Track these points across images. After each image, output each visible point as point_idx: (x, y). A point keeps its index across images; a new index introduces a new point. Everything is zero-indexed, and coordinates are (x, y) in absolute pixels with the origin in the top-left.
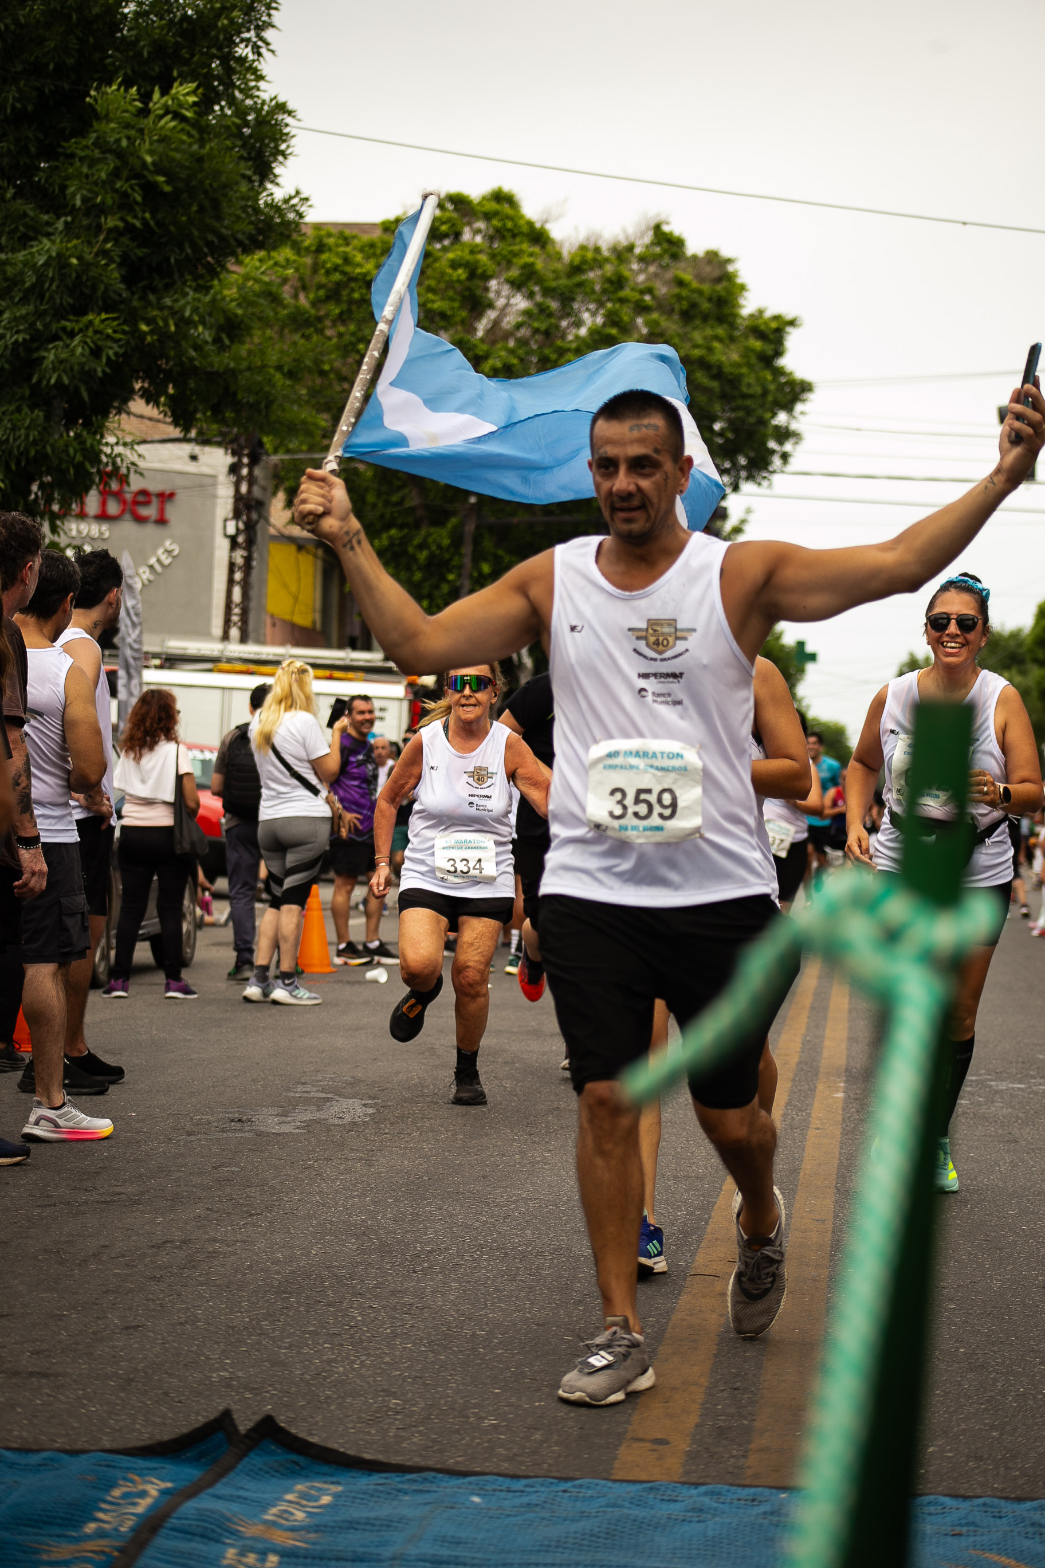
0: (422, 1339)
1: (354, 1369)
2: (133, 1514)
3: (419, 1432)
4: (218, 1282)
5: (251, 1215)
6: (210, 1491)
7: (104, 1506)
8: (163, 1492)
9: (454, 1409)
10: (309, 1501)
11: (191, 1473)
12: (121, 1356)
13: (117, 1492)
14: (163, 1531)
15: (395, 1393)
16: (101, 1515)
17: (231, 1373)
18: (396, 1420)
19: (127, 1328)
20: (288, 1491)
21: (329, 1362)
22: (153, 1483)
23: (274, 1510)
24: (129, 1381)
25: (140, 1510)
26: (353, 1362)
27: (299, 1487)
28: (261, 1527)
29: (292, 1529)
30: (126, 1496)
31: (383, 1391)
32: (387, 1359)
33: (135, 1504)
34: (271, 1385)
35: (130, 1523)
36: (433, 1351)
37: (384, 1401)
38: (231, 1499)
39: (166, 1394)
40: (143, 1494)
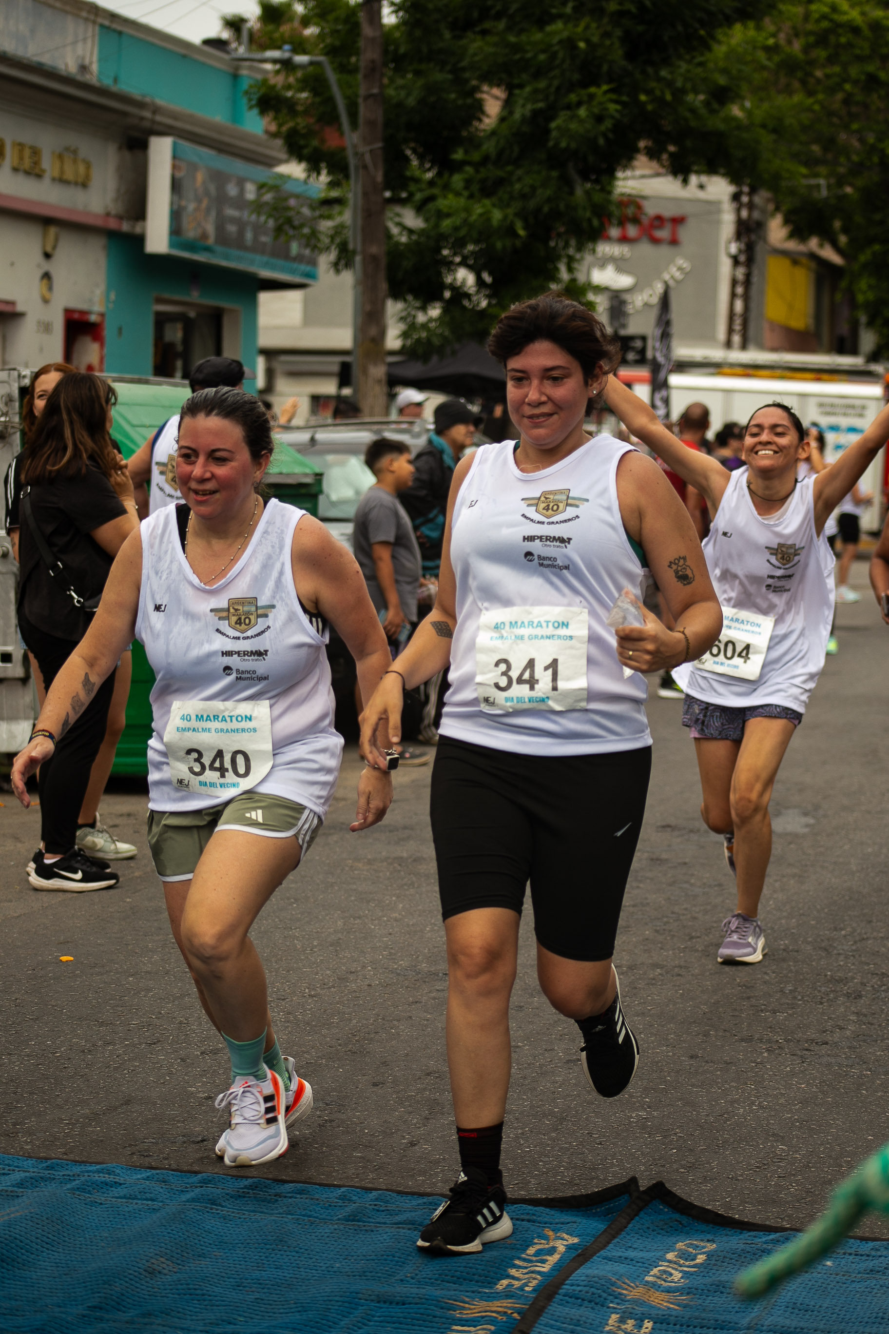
0: (814, 1080)
1: (751, 1111)
2: (539, 1273)
3: (797, 1182)
4: (652, 1012)
5: (692, 938)
6: (603, 1253)
7: (517, 1262)
8: (569, 1248)
9: (830, 1157)
10: (686, 1260)
11: (596, 1226)
12: (559, 1092)
13: (531, 1251)
14: (558, 1297)
15: (783, 1138)
16: (513, 1272)
17: (648, 1113)
18: (779, 1167)
19: (568, 1061)
20: (671, 1249)
21: (733, 1102)
22: (563, 1239)
23: (655, 1271)
24: (562, 1120)
25: (546, 1268)
26: (753, 1103)
27: (680, 1245)
28: (641, 1289)
29: (668, 1291)
30: (539, 1253)
31: (774, 1135)
32: (782, 1101)
33: (544, 1261)
34: (678, 1127)
35: (534, 1283)
36: (822, 1092)
37: (772, 1146)
38: (621, 1260)
39: (590, 1134)
40: (552, 1251)
